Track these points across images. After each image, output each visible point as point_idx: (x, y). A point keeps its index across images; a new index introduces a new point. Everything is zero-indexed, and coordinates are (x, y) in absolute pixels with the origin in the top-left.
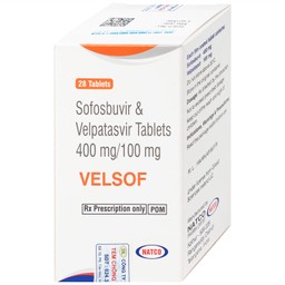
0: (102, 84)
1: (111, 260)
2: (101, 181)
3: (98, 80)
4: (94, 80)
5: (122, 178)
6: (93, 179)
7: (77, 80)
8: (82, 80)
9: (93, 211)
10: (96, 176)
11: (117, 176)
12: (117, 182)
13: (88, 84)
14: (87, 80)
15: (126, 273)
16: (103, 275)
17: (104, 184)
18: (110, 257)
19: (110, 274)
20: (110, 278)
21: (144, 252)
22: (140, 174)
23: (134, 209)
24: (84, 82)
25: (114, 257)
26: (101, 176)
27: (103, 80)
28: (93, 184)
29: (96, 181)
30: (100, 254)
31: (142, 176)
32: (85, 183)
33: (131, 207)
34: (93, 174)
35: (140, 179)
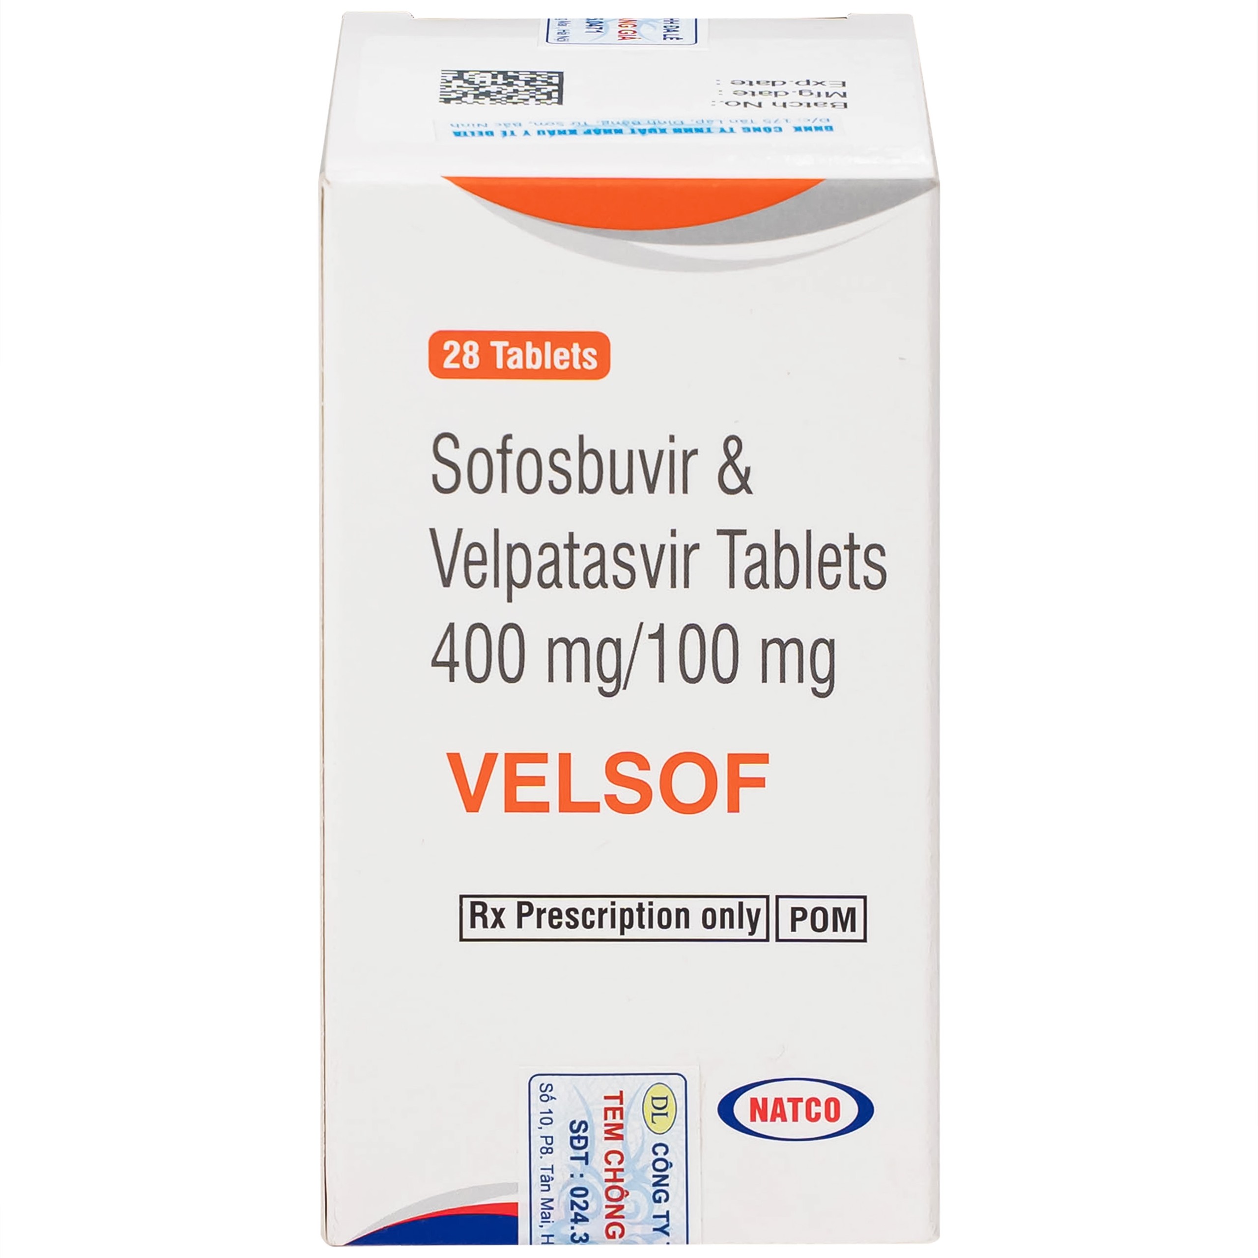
0: (560, 357)
1: (599, 1145)
2: (550, 793)
3: (539, 338)
4: (517, 339)
5: (652, 778)
6: (512, 781)
7: (437, 340)
8: (462, 336)
9: (511, 929)
10: (523, 770)
11: (627, 769)
12: (630, 796)
13: (487, 354)
14: (484, 338)
15: (675, 1206)
16: (561, 1212)
17: (567, 805)
18: (597, 1132)
19: (597, 1206)
20: (596, 1225)
22: (735, 760)
23: (709, 919)
24: (472, 350)
25: (614, 1133)
26: (550, 771)
27: (562, 339)
28: (512, 805)
29: (524, 794)
30: (547, 1119)
31: (747, 770)
32: (472, 802)
33: (696, 908)
34: (512, 760)
35: (736, 783)
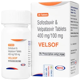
0: (45, 15)
1: (48, 70)
2: (45, 45)
3: (44, 13)
4: (43, 14)
5: (51, 44)
6: (42, 44)
7: (38, 14)
8: (39, 14)
9: (42, 55)
10: (43, 44)
11: (49, 44)
12: (50, 46)
13: (41, 15)
14: (41, 14)
15: (52, 74)
16: (45, 74)
17: (46, 46)
18: (47, 69)
19: (47, 74)
20: (47, 75)
21: (58, 68)
22: (56, 43)
24: (40, 14)
25: (49, 69)
26: (45, 44)
27: (45, 14)
28: (42, 46)
29: (43, 45)
30: (44, 68)
31: (57, 44)
32: (40, 46)
33: (54, 54)
34: (42, 43)
35: (56, 45)
